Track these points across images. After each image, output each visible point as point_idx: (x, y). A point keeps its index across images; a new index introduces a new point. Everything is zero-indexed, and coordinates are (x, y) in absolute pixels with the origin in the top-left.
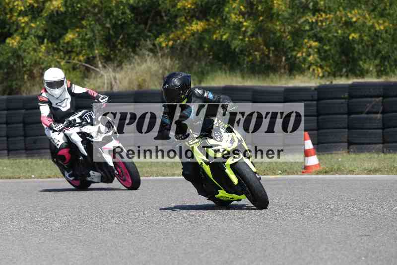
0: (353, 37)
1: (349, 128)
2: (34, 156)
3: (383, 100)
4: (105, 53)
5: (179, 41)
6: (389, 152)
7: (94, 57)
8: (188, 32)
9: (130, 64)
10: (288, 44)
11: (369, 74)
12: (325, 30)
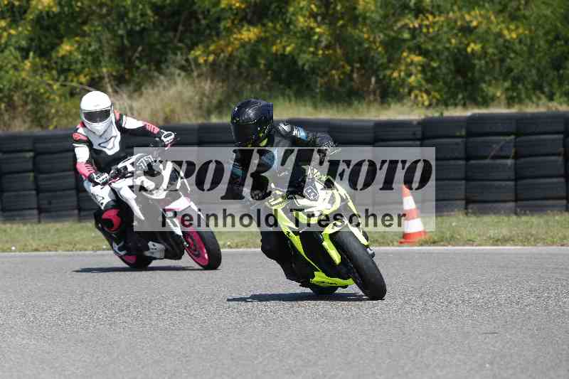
0: (473, 50)
1: (467, 179)
2: (14, 220)
3: (515, 139)
4: (117, 71)
5: (222, 55)
6: (525, 214)
7: (101, 78)
8: (236, 42)
9: (153, 88)
10: (379, 59)
11: (496, 103)
12: (432, 39)
